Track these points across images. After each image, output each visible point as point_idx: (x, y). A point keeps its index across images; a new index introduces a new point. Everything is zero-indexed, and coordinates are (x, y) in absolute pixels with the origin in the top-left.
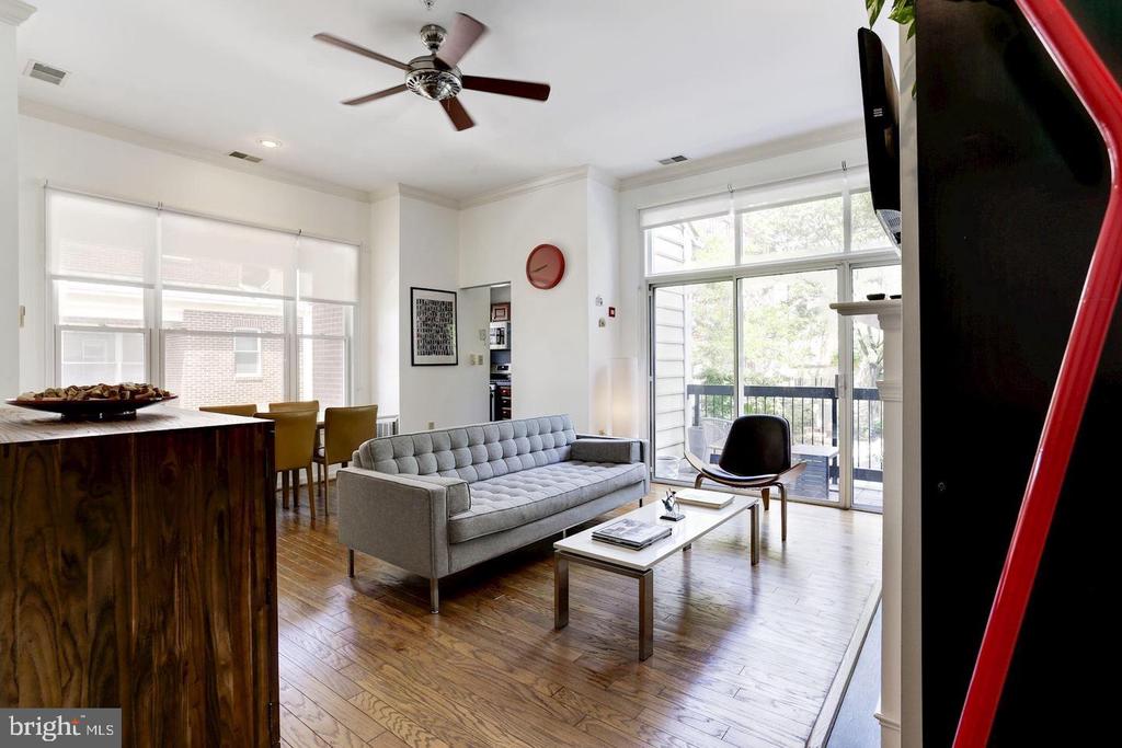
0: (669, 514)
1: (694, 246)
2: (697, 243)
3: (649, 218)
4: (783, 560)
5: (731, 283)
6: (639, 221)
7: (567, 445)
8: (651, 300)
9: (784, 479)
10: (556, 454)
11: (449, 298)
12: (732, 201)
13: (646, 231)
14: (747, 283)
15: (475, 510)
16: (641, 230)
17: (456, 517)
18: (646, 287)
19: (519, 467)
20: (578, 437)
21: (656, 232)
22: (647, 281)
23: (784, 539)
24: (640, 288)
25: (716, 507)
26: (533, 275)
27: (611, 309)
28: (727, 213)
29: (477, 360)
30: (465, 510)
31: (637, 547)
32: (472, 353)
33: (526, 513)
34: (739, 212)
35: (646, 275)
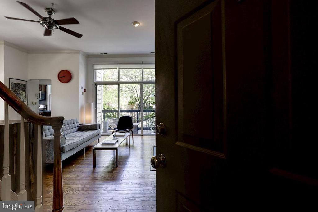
0: (114, 138)
1: (104, 74)
2: (104, 73)
3: (96, 67)
4: (133, 146)
5: (117, 85)
6: (93, 67)
7: (77, 127)
8: (96, 88)
9: (132, 130)
10: (75, 129)
11: (25, 83)
12: (118, 66)
13: (95, 70)
14: (121, 85)
15: (67, 143)
16: (94, 69)
17: (63, 146)
18: (94, 85)
19: (67, 133)
20: (80, 125)
21: (98, 70)
22: (95, 83)
23: (133, 143)
24: (93, 85)
25: (123, 136)
26: (60, 78)
27: (85, 90)
28: (117, 69)
29: (34, 104)
30: (65, 144)
31: (113, 144)
32: (33, 101)
33: (78, 143)
34: (119, 69)
35: (95, 81)
